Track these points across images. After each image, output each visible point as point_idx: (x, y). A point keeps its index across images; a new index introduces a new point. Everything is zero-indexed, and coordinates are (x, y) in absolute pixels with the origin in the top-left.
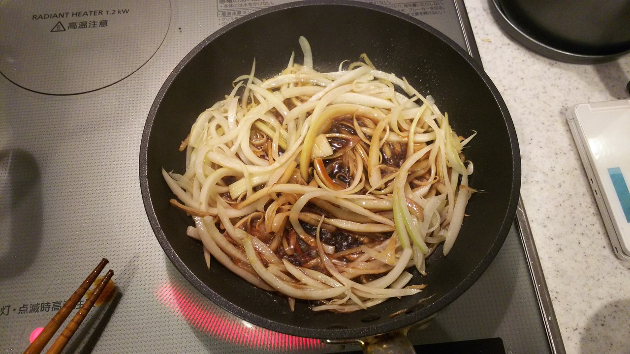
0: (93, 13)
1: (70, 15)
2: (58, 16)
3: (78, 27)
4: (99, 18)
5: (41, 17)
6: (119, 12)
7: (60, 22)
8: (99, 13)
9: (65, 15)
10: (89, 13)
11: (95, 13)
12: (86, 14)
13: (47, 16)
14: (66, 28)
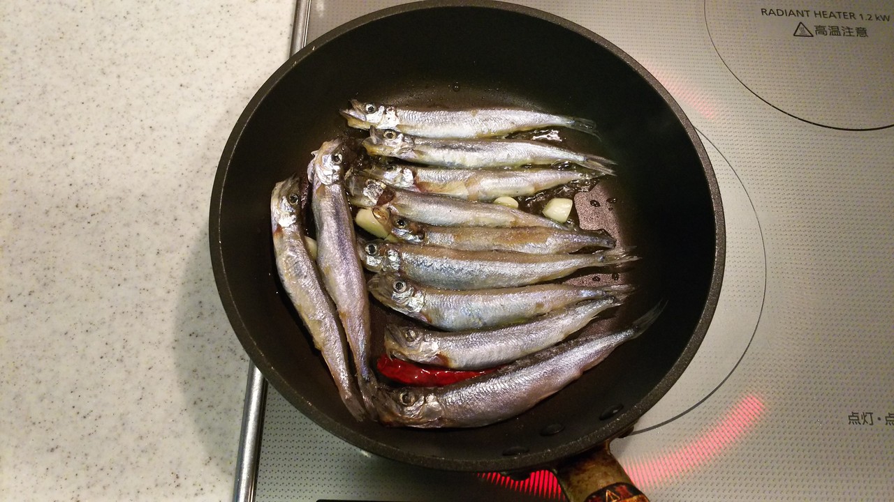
0: (842, 14)
1: (812, 14)
2: (795, 13)
3: (829, 33)
4: (853, 24)
5: (771, 12)
6: (877, 18)
7: (801, 23)
8: (851, 16)
9: (805, 13)
10: (837, 15)
11: (844, 16)
12: (832, 15)
13: (780, 13)
14: (814, 34)
